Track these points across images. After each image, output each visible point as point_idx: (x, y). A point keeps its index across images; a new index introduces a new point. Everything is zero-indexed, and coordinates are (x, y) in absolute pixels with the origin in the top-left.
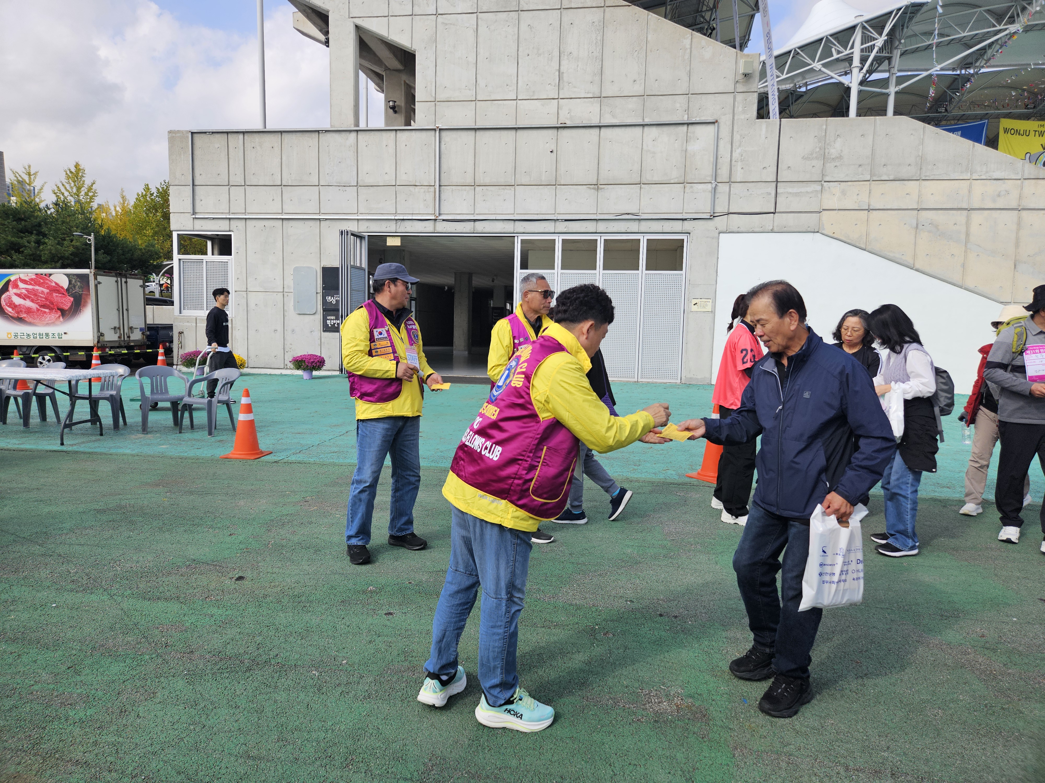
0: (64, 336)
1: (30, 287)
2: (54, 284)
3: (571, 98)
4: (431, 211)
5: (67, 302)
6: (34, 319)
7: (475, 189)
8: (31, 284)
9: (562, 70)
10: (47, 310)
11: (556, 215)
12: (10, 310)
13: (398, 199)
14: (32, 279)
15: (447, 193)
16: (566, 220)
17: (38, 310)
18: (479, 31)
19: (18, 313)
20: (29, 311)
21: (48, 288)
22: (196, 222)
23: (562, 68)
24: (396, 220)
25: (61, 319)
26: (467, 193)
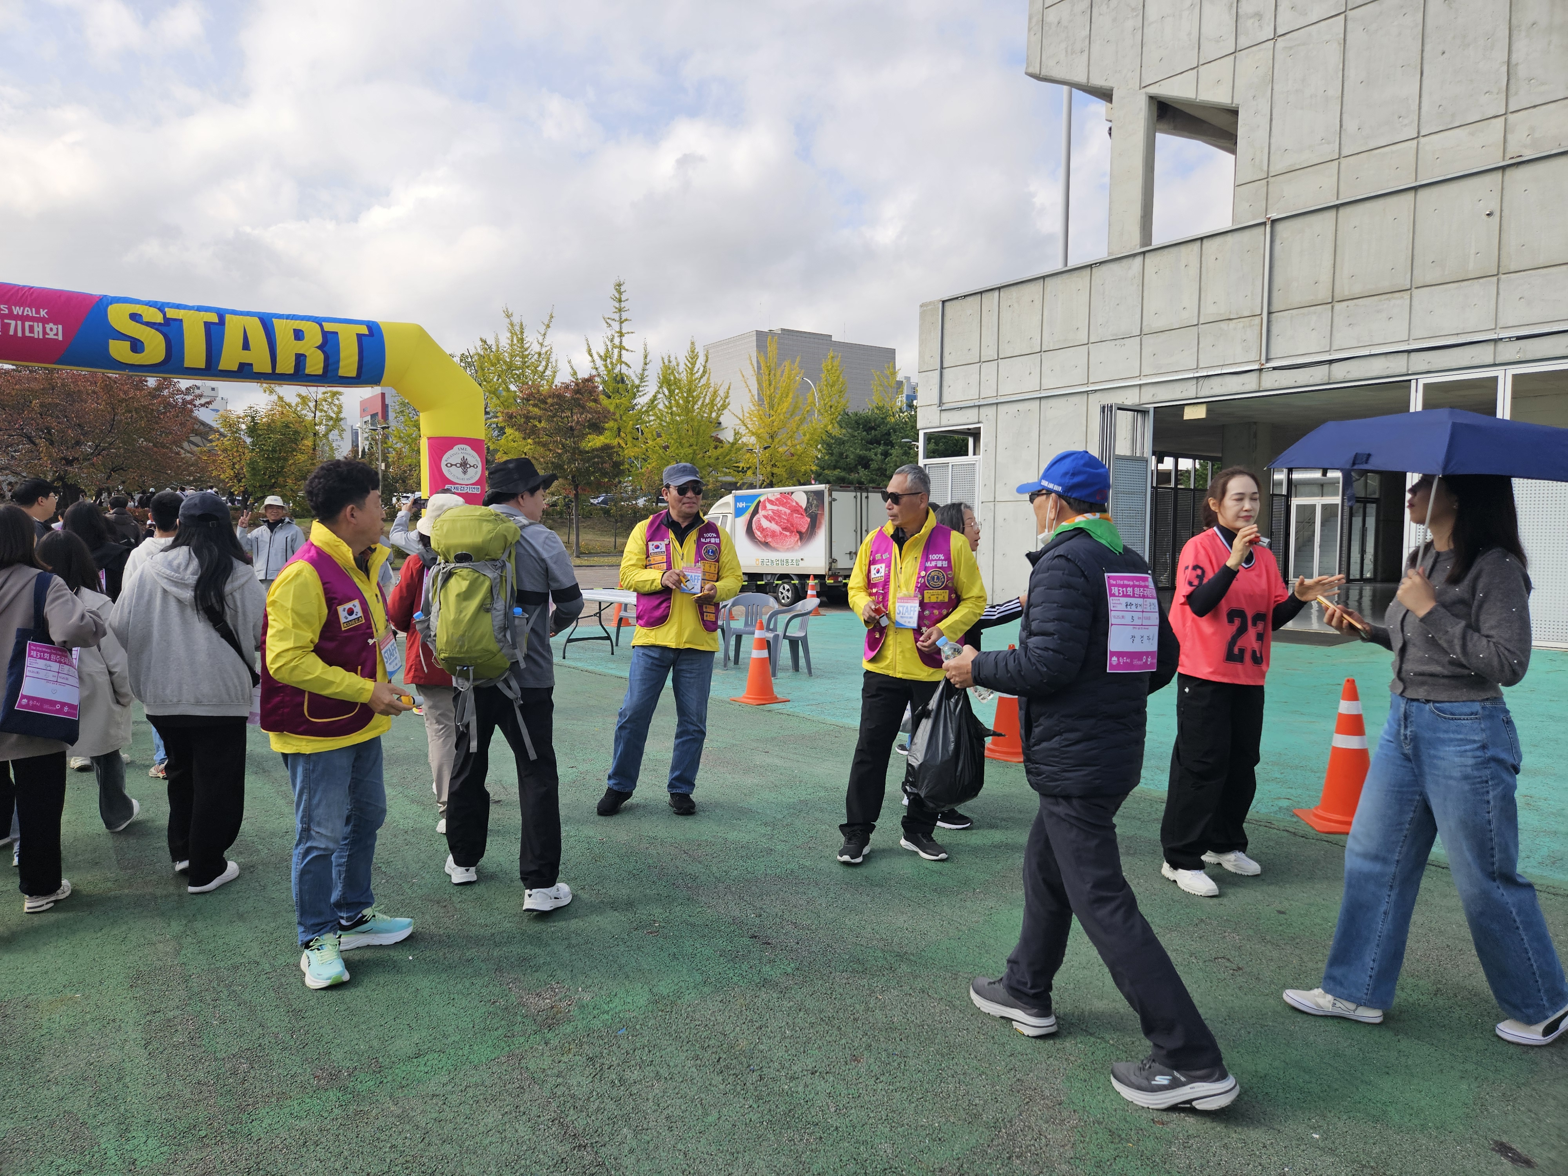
0: (801, 562)
1: (775, 508)
2: (794, 504)
3: (1535, 106)
4: (1254, 356)
5: (804, 523)
6: (777, 543)
7: (1333, 307)
8: (776, 505)
9: (1514, 60)
10: (788, 533)
11: (1498, 330)
12: (759, 533)
13: (1201, 346)
14: (777, 499)
15: (1281, 323)
16: (1519, 338)
17: (781, 533)
18: (1348, 42)
19: (765, 537)
20: (774, 534)
21: (789, 508)
22: (944, 414)
23: (1514, 56)
24: (1197, 378)
25: (799, 543)
26: (1319, 318)
